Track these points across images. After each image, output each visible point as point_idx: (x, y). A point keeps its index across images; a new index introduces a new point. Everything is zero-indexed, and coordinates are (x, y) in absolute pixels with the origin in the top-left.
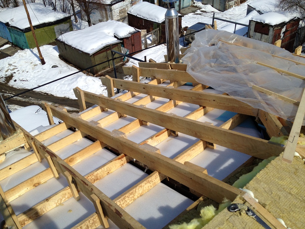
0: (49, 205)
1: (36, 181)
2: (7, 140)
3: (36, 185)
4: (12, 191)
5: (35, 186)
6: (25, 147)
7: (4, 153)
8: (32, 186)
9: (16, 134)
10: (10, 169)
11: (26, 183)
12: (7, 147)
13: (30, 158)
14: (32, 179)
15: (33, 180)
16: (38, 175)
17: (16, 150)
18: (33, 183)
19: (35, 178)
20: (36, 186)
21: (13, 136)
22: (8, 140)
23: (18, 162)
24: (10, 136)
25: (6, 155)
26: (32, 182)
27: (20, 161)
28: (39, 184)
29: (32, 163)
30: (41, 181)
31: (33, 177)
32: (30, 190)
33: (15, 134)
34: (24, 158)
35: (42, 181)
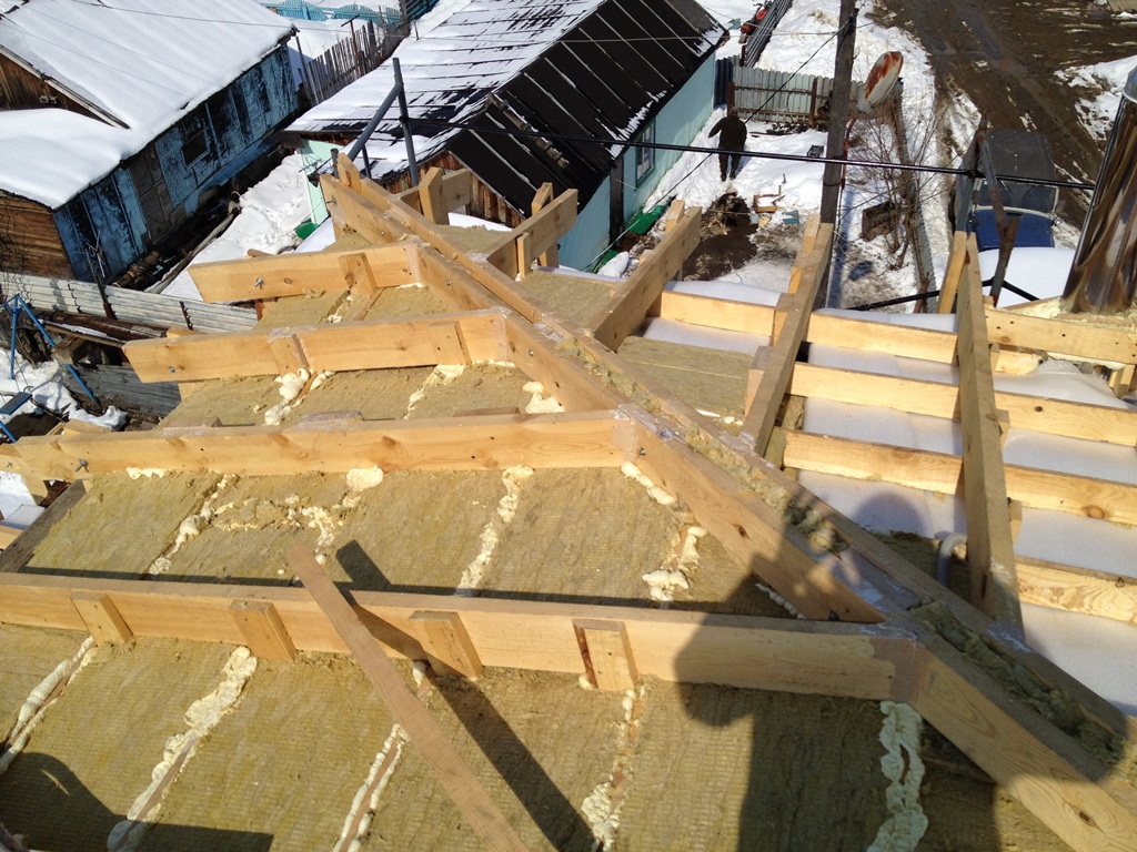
0: (1112, 601)
1: (1103, 500)
2: (1084, 318)
3: (1094, 513)
5: (1089, 511)
6: (1114, 375)
7: (1041, 352)
8: (1081, 506)
9: (1122, 318)
10: (1039, 409)
11: (1072, 484)
12: (1069, 340)
13: (1118, 418)
14: (1098, 485)
15: (1100, 491)
16: (1123, 488)
17: (1082, 368)
18: (1089, 498)
19: (1107, 489)
20: (1089, 516)
21: (1110, 317)
22: (1085, 320)
23: (1076, 407)
24: (1099, 313)
25: (1041, 362)
26: (1090, 494)
27: (1082, 408)
28: (1104, 515)
29: (1111, 439)
30: (1117, 513)
31: (1103, 481)
32: (1064, 511)
33: (1119, 318)
34: (1102, 407)
35: (1119, 514)
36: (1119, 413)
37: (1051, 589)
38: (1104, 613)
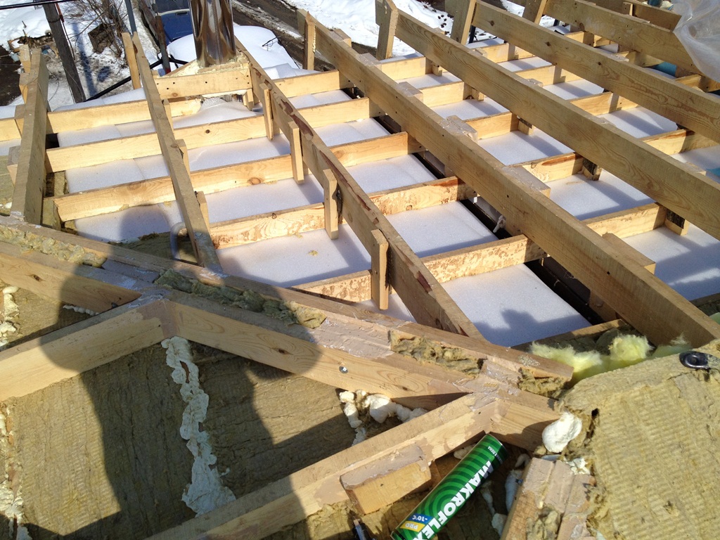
0: (275, 228)
1: (256, 172)
2: (213, 69)
3: (253, 182)
4: (205, 175)
5: (251, 181)
6: (244, 97)
7: (199, 96)
8: (246, 180)
9: (234, 63)
10: (208, 131)
11: (236, 170)
12: (210, 84)
13: (252, 123)
14: (250, 165)
15: (252, 168)
16: (263, 162)
17: (225, 99)
18: (248, 174)
19: (255, 166)
20: (253, 184)
21: (227, 64)
22: (214, 70)
23: (227, 124)
24: (221, 62)
25: (202, 102)
26: (248, 172)
27: (231, 123)
28: (260, 181)
29: (253, 136)
30: (266, 177)
31: (252, 162)
32: (239, 187)
33: (232, 63)
34: (240, 119)
35: (268, 177)
36: (251, 120)
37: (242, 234)
38: (273, 236)
